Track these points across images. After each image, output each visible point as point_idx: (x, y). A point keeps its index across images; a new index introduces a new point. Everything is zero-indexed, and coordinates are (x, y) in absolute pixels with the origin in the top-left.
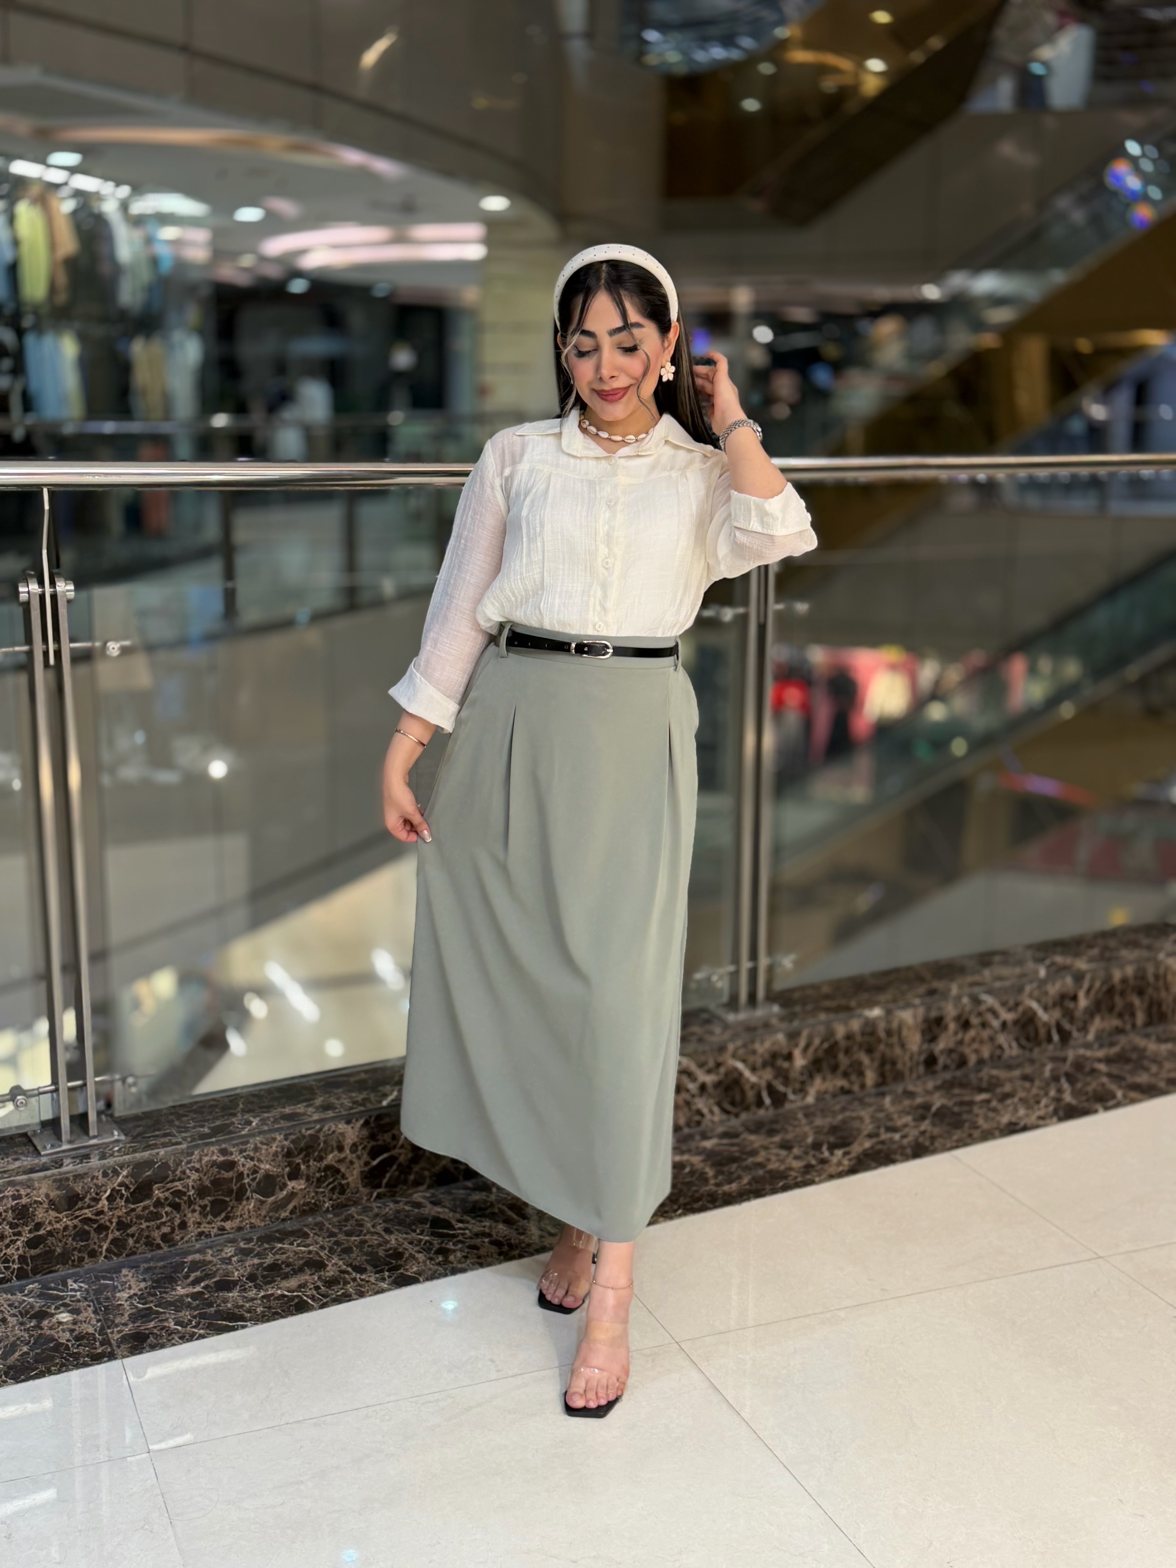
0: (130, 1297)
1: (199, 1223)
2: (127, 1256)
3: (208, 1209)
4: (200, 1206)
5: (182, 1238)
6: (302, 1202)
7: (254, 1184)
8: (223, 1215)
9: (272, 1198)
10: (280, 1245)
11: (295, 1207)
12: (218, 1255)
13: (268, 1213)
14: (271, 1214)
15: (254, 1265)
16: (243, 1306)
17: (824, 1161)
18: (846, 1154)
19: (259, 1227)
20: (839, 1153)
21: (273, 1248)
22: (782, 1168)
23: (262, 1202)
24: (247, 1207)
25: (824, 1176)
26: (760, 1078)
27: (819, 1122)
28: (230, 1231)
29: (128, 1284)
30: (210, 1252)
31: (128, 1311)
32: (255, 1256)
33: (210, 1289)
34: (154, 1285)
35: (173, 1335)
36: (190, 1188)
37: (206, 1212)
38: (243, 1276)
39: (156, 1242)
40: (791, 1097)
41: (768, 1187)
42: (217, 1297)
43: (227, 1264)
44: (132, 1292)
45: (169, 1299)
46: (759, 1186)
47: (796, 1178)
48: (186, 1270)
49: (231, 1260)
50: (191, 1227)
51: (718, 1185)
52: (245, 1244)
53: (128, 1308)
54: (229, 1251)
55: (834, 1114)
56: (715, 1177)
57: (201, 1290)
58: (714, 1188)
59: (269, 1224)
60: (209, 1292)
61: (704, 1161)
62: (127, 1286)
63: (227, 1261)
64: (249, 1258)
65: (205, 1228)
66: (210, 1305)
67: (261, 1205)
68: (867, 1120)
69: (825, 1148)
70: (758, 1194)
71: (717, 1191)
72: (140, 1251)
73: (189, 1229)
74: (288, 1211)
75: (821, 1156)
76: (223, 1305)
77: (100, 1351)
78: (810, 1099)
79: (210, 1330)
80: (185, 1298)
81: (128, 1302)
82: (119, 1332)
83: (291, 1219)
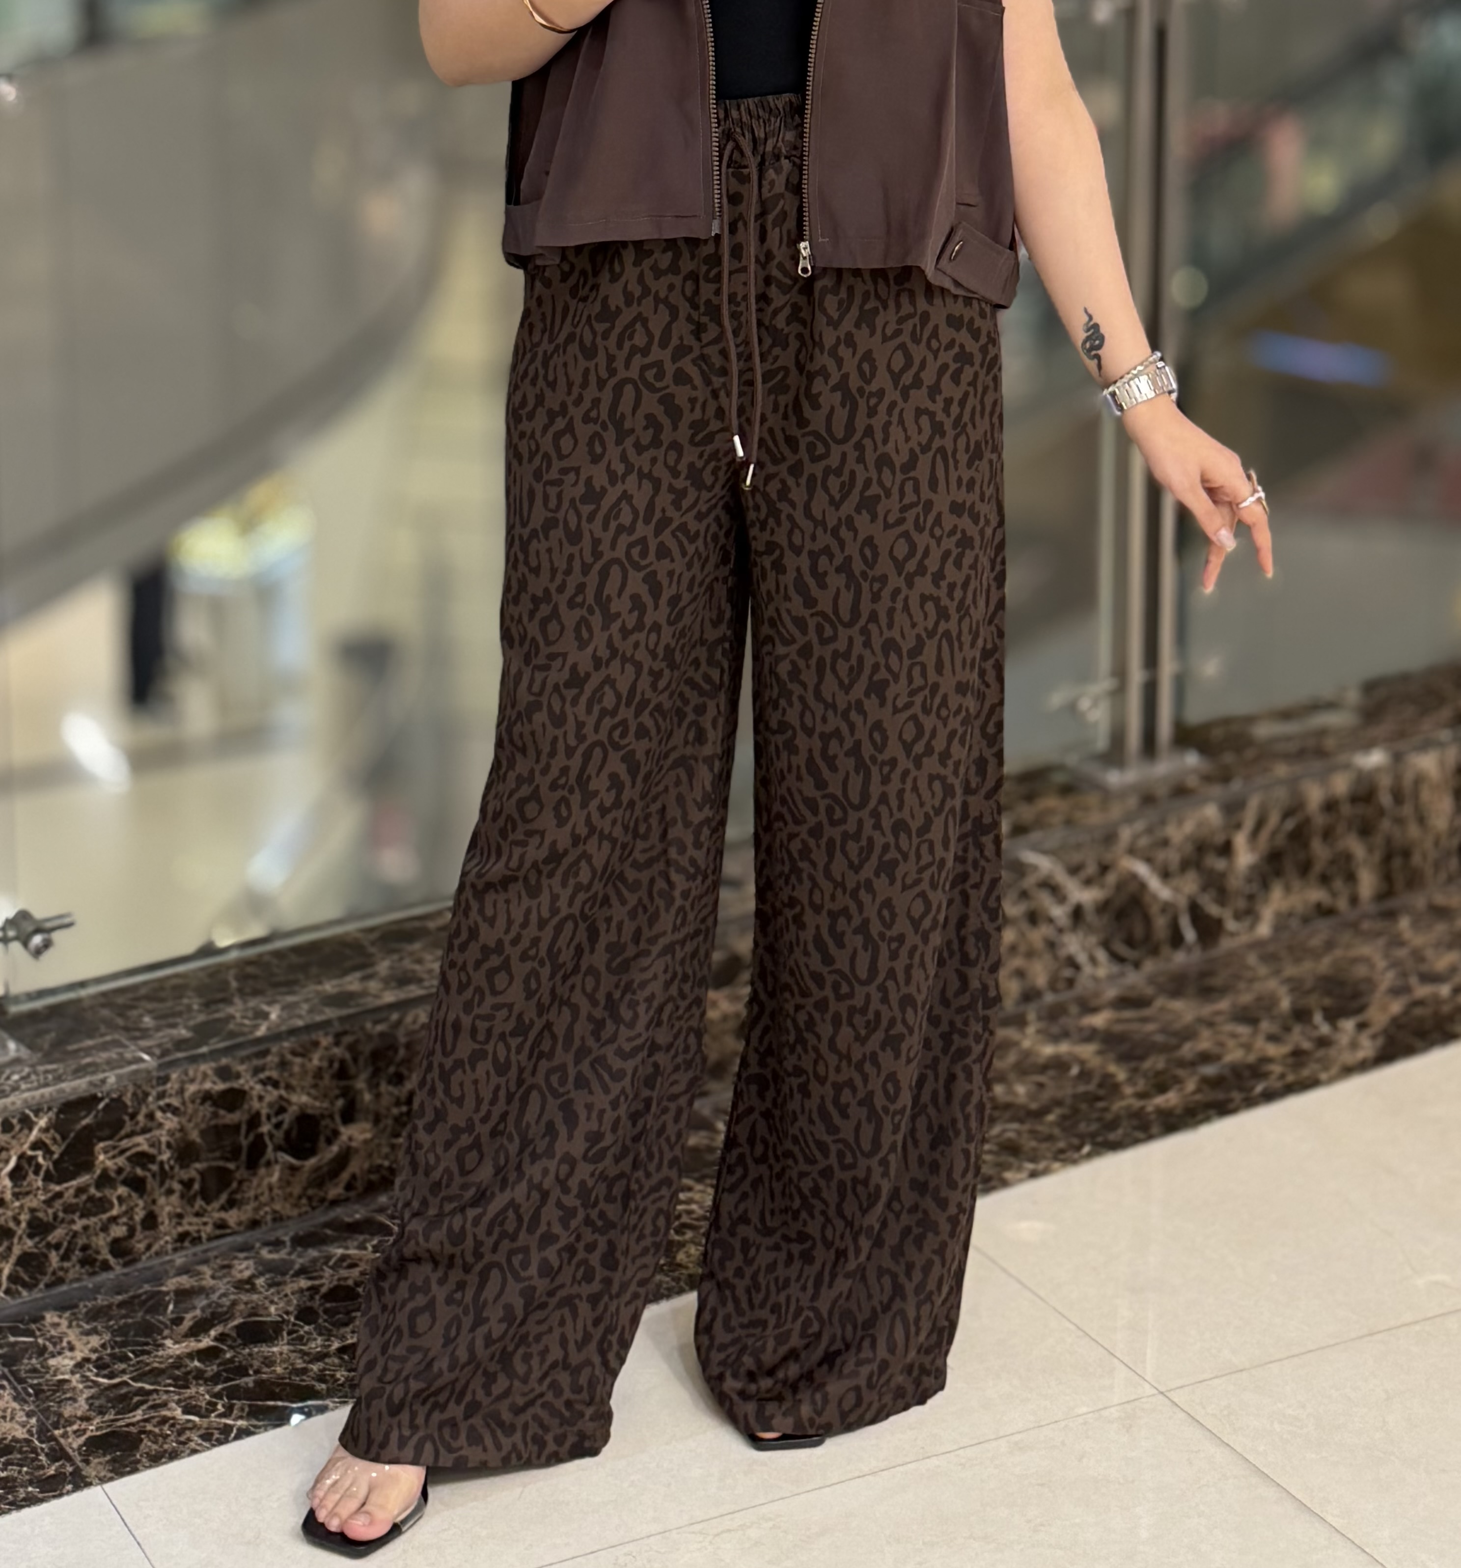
0: (79, 1366)
1: (180, 1216)
2: (48, 1286)
3: (196, 1186)
4: (181, 1182)
5: (149, 1247)
6: (366, 1165)
7: (279, 1135)
8: (224, 1197)
9: (312, 1162)
10: (340, 1251)
11: (354, 1177)
12: (224, 1276)
13: (305, 1189)
14: (310, 1192)
15: (301, 1291)
16: (304, 1371)
17: (1323, 1042)
18: (1362, 1026)
19: (289, 1218)
20: (1348, 1025)
21: (328, 1258)
22: (1251, 1058)
23: (293, 1169)
24: (266, 1182)
25: (1334, 1071)
26: (1176, 890)
27: (1290, 970)
28: (236, 1228)
29: (65, 1340)
30: (206, 1270)
31: (82, 1392)
32: (298, 1274)
33: (229, 1342)
34: (118, 1339)
35: (188, 1433)
36: (164, 1147)
37: (192, 1192)
38: (287, 1313)
39: (100, 1258)
40: (1231, 925)
41: (1237, 1096)
42: (250, 1355)
43: (247, 1291)
44: (79, 1355)
45: (156, 1365)
46: (1220, 1096)
47: (1282, 1076)
48: (171, 1307)
49: (253, 1285)
50: (165, 1225)
51: (1142, 1096)
52: (270, 1252)
53: (81, 1386)
54: (244, 1268)
55: (1316, 955)
56: (1130, 1081)
57: (212, 1343)
58: (1137, 1104)
59: (306, 1213)
60: (231, 1347)
61: (1100, 1053)
62: (65, 1344)
63: (248, 1287)
64: (287, 1278)
65: (190, 1224)
66: (242, 1371)
67: (293, 1175)
68: (1381, 964)
69: (1318, 1018)
70: (1224, 1109)
71: (1142, 1108)
72: (71, 1275)
73: (162, 1228)
74: (342, 1185)
75: (1315, 1034)
76: (265, 1369)
77: (52, 1472)
78: (1264, 929)
79: (259, 1420)
80: (187, 1361)
81: (78, 1376)
82: (78, 1433)
83: (347, 1200)
